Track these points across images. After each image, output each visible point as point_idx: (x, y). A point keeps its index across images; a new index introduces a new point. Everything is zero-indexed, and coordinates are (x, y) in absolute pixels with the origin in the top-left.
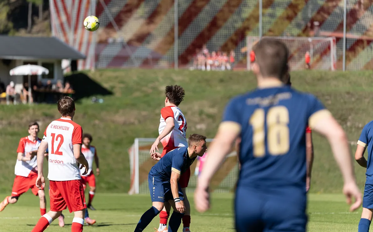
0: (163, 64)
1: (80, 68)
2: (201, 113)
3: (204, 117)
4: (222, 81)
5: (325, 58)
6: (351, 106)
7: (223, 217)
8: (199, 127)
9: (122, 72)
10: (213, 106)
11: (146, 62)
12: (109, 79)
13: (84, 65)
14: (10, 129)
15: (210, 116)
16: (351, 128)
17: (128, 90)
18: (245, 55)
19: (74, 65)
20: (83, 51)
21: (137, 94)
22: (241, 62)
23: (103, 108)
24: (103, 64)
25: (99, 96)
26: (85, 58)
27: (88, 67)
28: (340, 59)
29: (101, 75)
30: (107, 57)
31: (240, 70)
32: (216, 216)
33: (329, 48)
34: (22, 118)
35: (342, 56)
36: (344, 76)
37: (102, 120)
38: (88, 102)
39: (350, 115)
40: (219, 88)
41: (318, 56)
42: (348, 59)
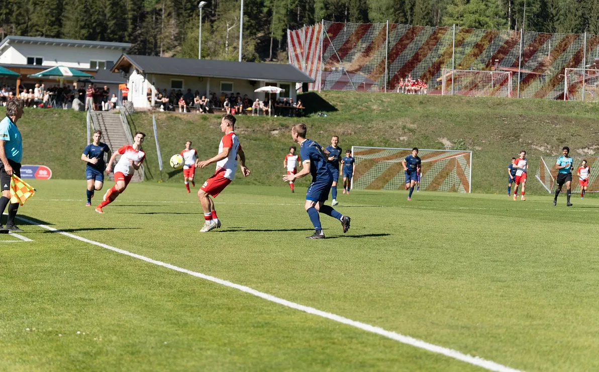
0: (375, 88)
1: (310, 90)
2: (404, 127)
3: (406, 130)
4: (421, 103)
5: (504, 88)
6: (523, 126)
7: (420, 209)
8: (402, 138)
9: (342, 93)
10: (413, 123)
11: (361, 87)
12: (332, 98)
13: (314, 88)
14: (253, 135)
15: (410, 130)
16: (522, 143)
17: (348, 108)
18: (440, 83)
19: (305, 87)
20: (313, 77)
21: (354, 111)
22: (437, 90)
23: (326, 121)
24: (328, 87)
25: (324, 112)
26: (314, 82)
27: (316, 89)
28: (514, 89)
29: (326, 95)
30: (331, 82)
31: (437, 96)
32: (416, 208)
33: (507, 79)
34: (263, 127)
35: (517, 86)
36: (518, 102)
37: (326, 131)
38: (316, 116)
39: (522, 133)
40: (419, 108)
41: (498, 86)
42: (522, 89)
